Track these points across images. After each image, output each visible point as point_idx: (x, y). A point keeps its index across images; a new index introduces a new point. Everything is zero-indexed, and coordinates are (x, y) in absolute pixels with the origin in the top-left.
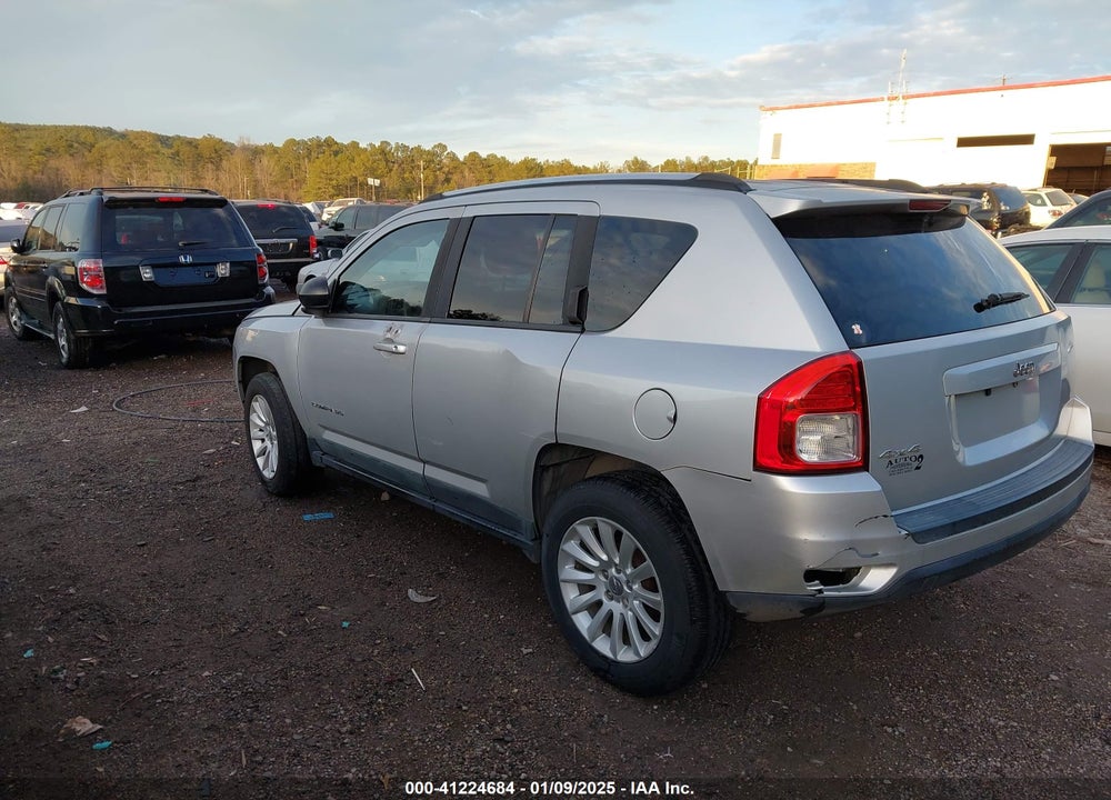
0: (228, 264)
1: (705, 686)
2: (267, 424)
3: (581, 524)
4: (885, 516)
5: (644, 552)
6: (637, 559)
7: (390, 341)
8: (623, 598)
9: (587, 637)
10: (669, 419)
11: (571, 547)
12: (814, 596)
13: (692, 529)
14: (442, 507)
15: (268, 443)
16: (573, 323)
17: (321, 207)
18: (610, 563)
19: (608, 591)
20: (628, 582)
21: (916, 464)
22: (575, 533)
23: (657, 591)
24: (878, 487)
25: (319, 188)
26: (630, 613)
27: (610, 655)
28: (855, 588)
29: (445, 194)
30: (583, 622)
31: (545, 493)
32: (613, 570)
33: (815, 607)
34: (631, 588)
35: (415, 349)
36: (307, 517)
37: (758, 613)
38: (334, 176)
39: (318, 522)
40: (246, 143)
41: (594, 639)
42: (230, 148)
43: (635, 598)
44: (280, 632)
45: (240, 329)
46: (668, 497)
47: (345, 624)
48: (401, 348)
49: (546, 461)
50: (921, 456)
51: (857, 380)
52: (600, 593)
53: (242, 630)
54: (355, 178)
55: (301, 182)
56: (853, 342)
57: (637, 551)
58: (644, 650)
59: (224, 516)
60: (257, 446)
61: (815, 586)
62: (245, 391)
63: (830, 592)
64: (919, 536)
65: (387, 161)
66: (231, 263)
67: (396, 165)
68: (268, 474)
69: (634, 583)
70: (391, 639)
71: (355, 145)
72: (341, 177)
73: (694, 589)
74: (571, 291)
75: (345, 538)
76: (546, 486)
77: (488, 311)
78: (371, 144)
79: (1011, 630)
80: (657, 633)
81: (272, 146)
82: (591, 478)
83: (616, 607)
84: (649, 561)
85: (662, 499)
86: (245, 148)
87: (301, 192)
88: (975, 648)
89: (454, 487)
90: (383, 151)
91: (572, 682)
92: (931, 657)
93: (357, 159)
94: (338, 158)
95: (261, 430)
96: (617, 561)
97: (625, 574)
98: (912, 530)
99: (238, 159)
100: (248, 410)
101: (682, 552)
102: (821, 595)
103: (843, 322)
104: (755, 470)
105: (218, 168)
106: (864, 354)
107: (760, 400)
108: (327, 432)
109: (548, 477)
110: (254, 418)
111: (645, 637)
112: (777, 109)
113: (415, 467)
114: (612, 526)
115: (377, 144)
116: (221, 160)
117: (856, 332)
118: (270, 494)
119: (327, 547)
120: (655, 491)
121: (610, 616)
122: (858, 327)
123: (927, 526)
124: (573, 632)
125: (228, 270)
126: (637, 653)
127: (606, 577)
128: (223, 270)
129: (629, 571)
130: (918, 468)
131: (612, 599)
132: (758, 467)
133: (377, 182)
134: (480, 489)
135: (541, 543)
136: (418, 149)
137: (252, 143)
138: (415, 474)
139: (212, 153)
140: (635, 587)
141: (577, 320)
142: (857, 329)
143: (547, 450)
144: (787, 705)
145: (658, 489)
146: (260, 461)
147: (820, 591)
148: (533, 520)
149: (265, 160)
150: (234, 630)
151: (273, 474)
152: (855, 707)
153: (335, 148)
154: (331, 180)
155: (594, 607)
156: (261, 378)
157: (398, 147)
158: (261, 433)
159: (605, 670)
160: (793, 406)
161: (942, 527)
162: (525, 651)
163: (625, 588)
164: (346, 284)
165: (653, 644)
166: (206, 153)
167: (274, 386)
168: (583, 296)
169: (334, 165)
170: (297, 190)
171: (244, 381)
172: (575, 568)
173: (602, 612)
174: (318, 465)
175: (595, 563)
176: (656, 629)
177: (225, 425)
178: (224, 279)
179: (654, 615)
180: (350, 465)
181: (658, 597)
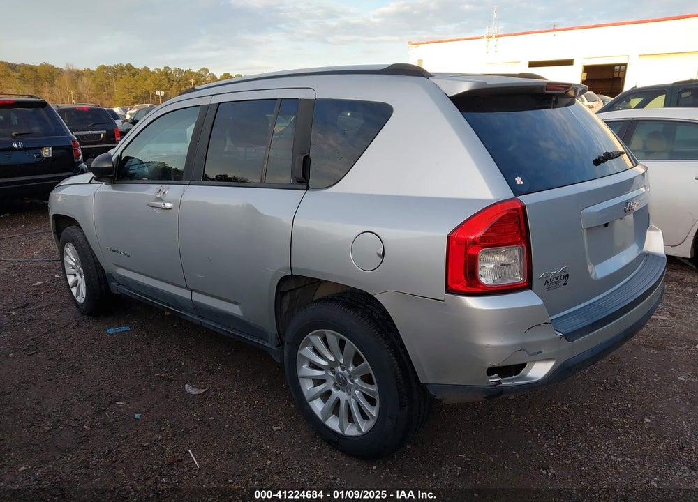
0: (51, 148)
1: (409, 447)
2: (76, 263)
3: (312, 335)
4: (546, 323)
5: (362, 355)
6: (357, 360)
7: (160, 200)
8: (347, 388)
9: (321, 418)
10: (379, 255)
11: (307, 352)
12: (495, 386)
13: (398, 337)
14: (207, 323)
15: (78, 277)
16: (300, 182)
17: (125, 111)
18: (336, 363)
19: (335, 383)
20: (350, 377)
21: (563, 282)
22: (309, 341)
23: (373, 384)
24: (540, 302)
25: (124, 98)
26: (352, 400)
27: (339, 430)
28: (524, 378)
29: (197, 87)
30: (318, 406)
31: (285, 311)
32: (339, 368)
33: (496, 394)
34: (353, 381)
35: (179, 204)
36: (110, 331)
37: (450, 398)
38: (133, 90)
39: (118, 334)
40: (71, 68)
41: (326, 419)
42: (60, 72)
43: (356, 389)
44: (85, 427)
45: (53, 194)
46: (378, 312)
47: (137, 416)
48: (168, 205)
49: (284, 288)
50: (567, 275)
51: (522, 221)
52: (329, 385)
53: (54, 428)
54: (148, 91)
55: (111, 94)
56: (517, 191)
57: (357, 355)
58: (365, 427)
59: (46, 333)
60: (71, 279)
61: (495, 379)
62: (59, 239)
63: (507, 383)
64: (568, 336)
65: (169, 80)
66: (53, 147)
67: (175, 83)
68: (80, 300)
69: (355, 378)
70: (172, 425)
71: (147, 69)
72: (139, 91)
73: (402, 382)
74: (297, 158)
75: (139, 345)
76: (285, 307)
77: (238, 175)
78: (157, 69)
79: (611, 385)
80: (375, 415)
81: (89, 70)
82: (319, 300)
83: (342, 395)
84: (366, 362)
85: (374, 314)
86: (71, 72)
87: (111, 101)
88: (591, 401)
89: (216, 309)
90: (166, 73)
91: (311, 451)
92: (563, 410)
93: (149, 79)
94: (136, 78)
95: (73, 268)
96: (342, 361)
97: (348, 371)
98: (565, 332)
99: (65, 78)
100: (62, 254)
101: (391, 355)
102: (500, 385)
103: (508, 176)
104: (447, 292)
105: (52, 85)
106: (526, 199)
107: (449, 237)
108: (120, 269)
109: (287, 299)
110: (67, 259)
111: (365, 416)
112: (419, 43)
113: (185, 294)
114: (337, 336)
115: (162, 69)
116: (54, 80)
117: (518, 183)
118: (83, 314)
119: (125, 354)
120: (368, 308)
121: (338, 402)
122: (520, 179)
123: (575, 328)
124: (310, 414)
125: (51, 152)
126: (359, 429)
127: (334, 373)
128: (47, 152)
129: (351, 369)
130: (565, 284)
131: (338, 389)
132: (449, 290)
133: (162, 93)
134: (235, 310)
135: (283, 348)
136: (190, 72)
137: (74, 68)
138: (186, 299)
139: (48, 75)
140: (356, 381)
141: (302, 179)
142: (519, 180)
143: (284, 280)
144: (470, 458)
145: (371, 307)
146: (74, 290)
147: (499, 382)
148: (277, 332)
149: (85, 79)
150: (47, 428)
151: (83, 300)
152: (517, 455)
153: (133, 71)
154: (131, 92)
155: (326, 395)
156: (70, 230)
157: (176, 70)
158: (73, 270)
159: (335, 441)
160: (474, 242)
161: (584, 327)
162: (275, 429)
163: (349, 381)
164: (127, 158)
165: (371, 423)
166: (43, 76)
167: (79, 236)
168: (306, 161)
169: (133, 83)
170: (109, 100)
171: (58, 232)
172: (310, 367)
173: (332, 400)
174: (116, 292)
175: (325, 363)
176: (373, 412)
177: (52, 263)
178: (48, 159)
179: (372, 401)
180: (138, 292)
181: (374, 389)
